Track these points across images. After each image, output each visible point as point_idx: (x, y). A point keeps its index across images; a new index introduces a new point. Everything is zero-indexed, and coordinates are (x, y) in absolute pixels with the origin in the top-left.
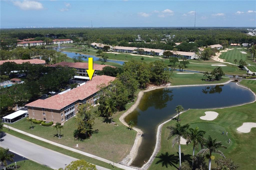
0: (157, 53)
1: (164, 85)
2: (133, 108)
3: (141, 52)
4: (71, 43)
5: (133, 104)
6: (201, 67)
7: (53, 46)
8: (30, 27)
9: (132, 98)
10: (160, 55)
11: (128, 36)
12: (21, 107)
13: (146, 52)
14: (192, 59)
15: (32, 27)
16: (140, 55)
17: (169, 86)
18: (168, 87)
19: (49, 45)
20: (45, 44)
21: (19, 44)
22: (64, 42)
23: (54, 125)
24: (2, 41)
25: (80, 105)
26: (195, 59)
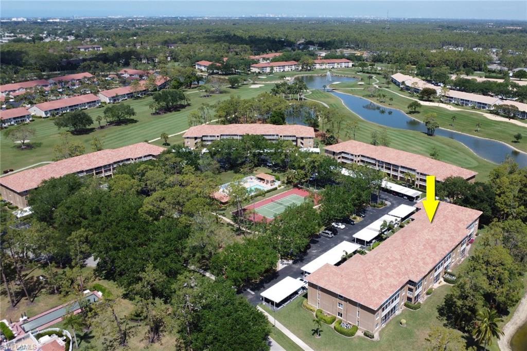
3: (509, 112)
4: (348, 67)
11: (471, 58)
12: (285, 262)
13: (522, 112)
16: (506, 120)
19: (307, 70)
20: (300, 68)
21: (255, 67)
22: (336, 66)
23: (359, 333)
24: (225, 59)
25: (410, 290)
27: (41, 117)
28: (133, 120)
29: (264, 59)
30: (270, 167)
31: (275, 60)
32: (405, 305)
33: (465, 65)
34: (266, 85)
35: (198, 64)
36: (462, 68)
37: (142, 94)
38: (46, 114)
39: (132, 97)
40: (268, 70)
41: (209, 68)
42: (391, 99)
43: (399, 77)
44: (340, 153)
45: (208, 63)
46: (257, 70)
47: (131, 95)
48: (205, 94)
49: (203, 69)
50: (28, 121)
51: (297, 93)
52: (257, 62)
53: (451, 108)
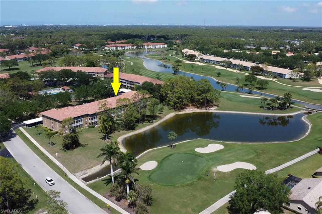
0: (247, 67)
1: (207, 108)
3: (230, 65)
4: (164, 47)
5: (149, 125)
7: (141, 51)
8: (141, 24)
9: (153, 118)
13: (234, 64)
14: (288, 78)
16: (225, 68)
17: (213, 110)
18: (210, 111)
19: (138, 49)
20: (135, 48)
21: (107, 47)
22: (157, 47)
25: (90, 119)
26: (291, 78)
28: (18, 68)
32: (88, 126)
39: (26, 60)
42: (169, 60)
43: (184, 50)
45: (79, 45)
46: (108, 49)
49: (78, 48)
53: (200, 64)
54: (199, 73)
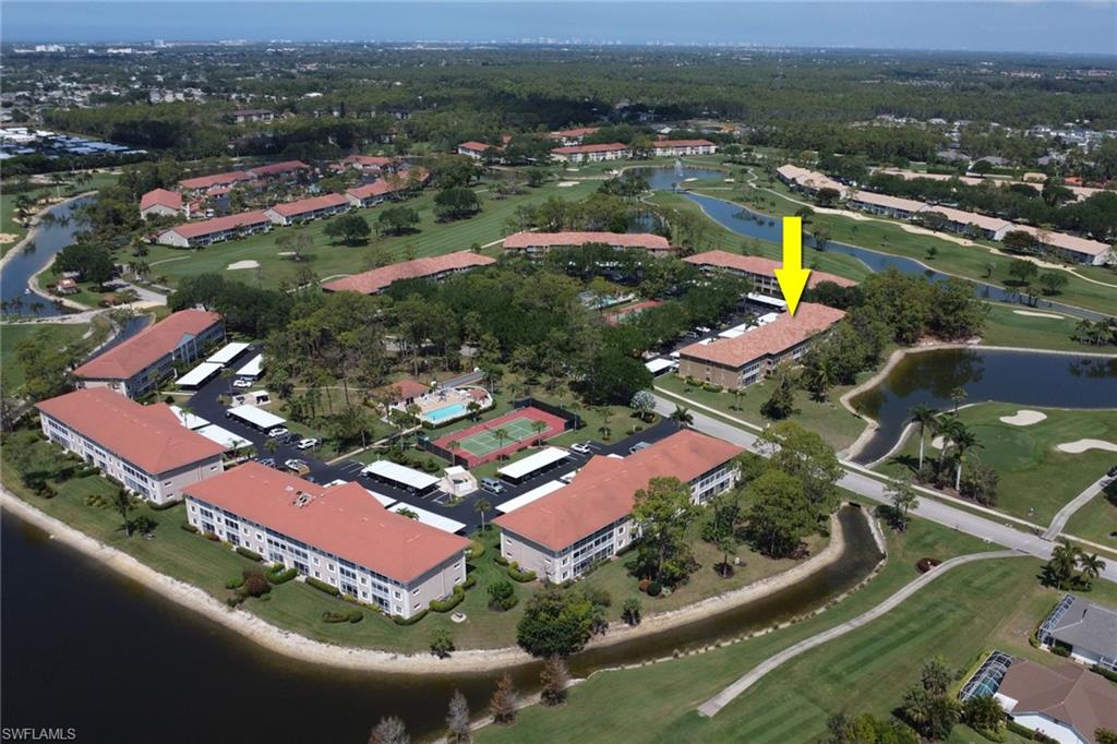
0: (989, 231)
1: (962, 340)
2: (870, 383)
3: (938, 223)
4: (708, 153)
5: (874, 376)
6: (1103, 298)
9: (873, 361)
10: (996, 238)
13: (953, 222)
14: (1099, 263)
15: (541, 41)
16: (931, 233)
17: (974, 344)
18: (971, 347)
19: (641, 158)
20: (631, 155)
21: (557, 153)
22: (688, 151)
23: (725, 391)
24: (506, 139)
25: (769, 363)
26: (1105, 265)
27: (280, 225)
28: (413, 229)
29: (569, 139)
30: (617, 281)
31: (588, 141)
32: (765, 377)
33: (901, 152)
34: (582, 182)
35: (462, 148)
36: (893, 157)
37: (401, 195)
38: (288, 221)
39: (389, 198)
40: (580, 158)
41: (485, 153)
42: (773, 204)
43: (788, 171)
44: (702, 265)
45: (482, 147)
46: (562, 159)
47: (388, 196)
48: (498, 195)
49: (472, 154)
50: (267, 230)
51: (634, 194)
52: (559, 145)
53: (858, 217)
54: (874, 246)
